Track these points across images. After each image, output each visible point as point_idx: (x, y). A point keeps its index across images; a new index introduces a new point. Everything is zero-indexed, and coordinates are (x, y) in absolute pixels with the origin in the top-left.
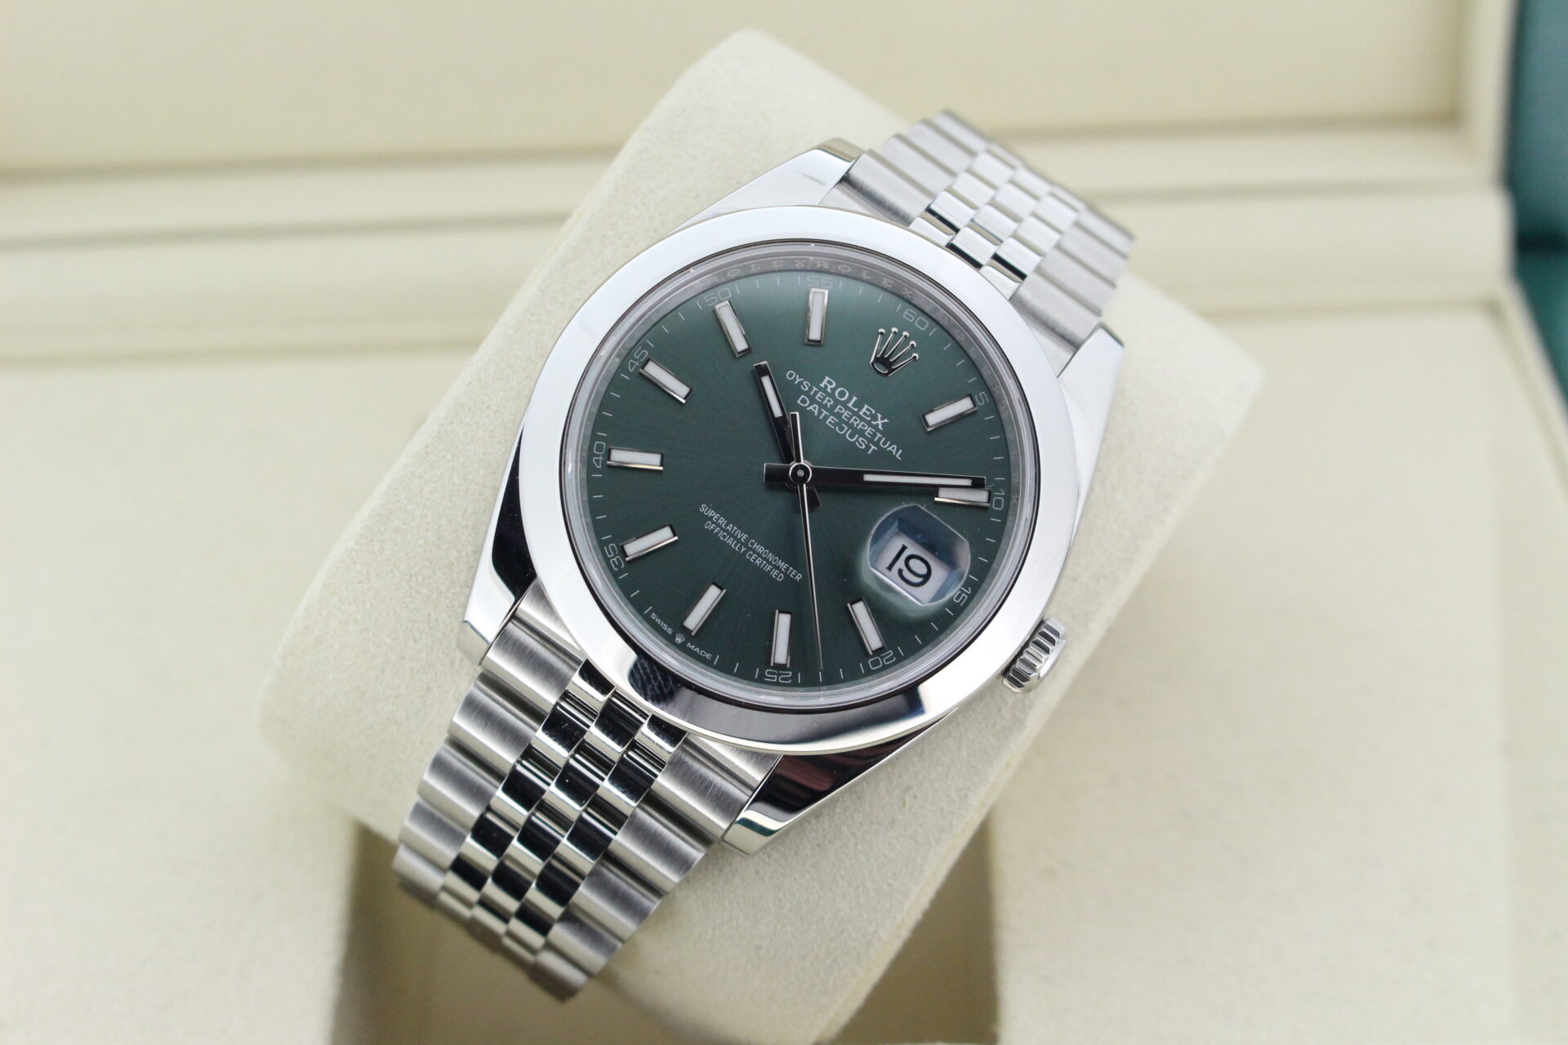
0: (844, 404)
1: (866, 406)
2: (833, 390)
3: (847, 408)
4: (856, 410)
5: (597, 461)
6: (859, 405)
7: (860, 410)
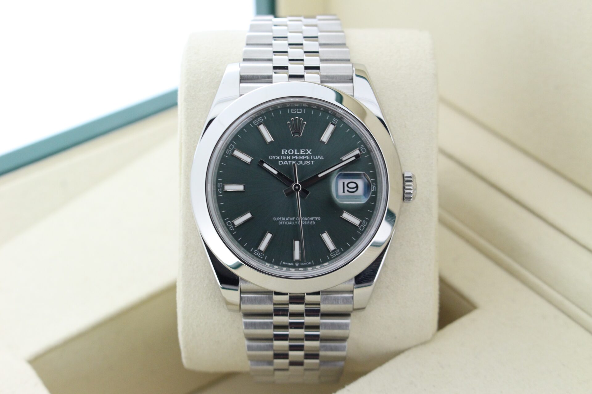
0: (294, 154)
1: (301, 150)
2: (287, 152)
3: (296, 155)
4: (299, 153)
5: (231, 228)
6: (298, 151)
7: (300, 152)
